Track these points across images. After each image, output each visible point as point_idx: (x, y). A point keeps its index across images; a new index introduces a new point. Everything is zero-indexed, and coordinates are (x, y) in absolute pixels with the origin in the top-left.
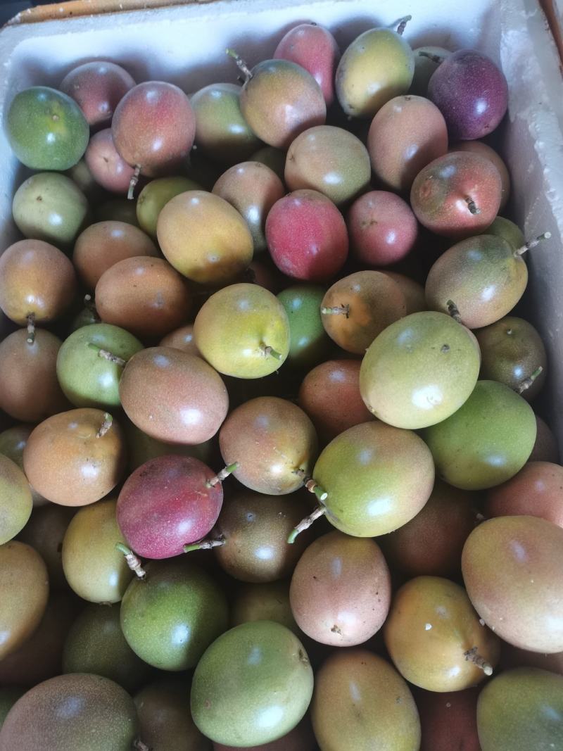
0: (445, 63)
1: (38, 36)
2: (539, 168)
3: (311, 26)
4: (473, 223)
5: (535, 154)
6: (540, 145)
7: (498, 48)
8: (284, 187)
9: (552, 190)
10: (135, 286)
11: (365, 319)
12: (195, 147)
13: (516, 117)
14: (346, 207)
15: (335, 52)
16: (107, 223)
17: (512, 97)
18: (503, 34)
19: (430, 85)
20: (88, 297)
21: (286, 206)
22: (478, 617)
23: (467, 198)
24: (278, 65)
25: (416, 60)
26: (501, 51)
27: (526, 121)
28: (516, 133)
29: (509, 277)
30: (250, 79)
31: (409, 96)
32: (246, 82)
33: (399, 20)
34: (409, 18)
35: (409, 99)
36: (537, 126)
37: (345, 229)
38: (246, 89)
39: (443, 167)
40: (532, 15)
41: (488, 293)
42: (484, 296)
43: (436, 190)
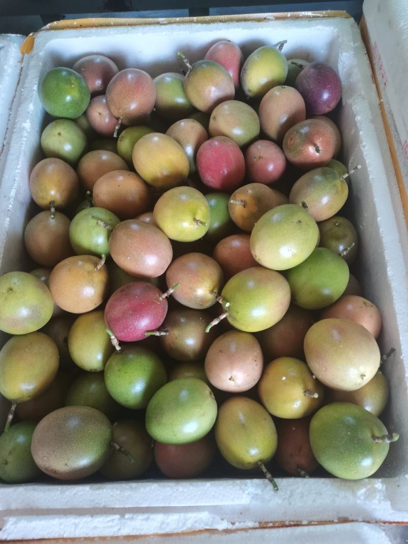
0: (306, 69)
1: (61, 38)
2: (357, 131)
3: (227, 43)
4: (318, 160)
5: (355, 123)
6: (358, 118)
7: (337, 62)
8: (208, 134)
9: (364, 144)
10: (119, 186)
11: (254, 209)
12: (154, 109)
13: (346, 103)
14: (245, 148)
15: (241, 58)
16: (100, 151)
17: (344, 91)
18: (340, 55)
19: (297, 81)
20: (88, 192)
21: (210, 145)
22: (312, 374)
23: (315, 145)
24: (208, 64)
25: (289, 66)
26: (339, 65)
27: (351, 104)
28: (346, 111)
29: (337, 190)
30: (191, 71)
31: (284, 86)
32: (188, 73)
33: (280, 42)
34: (286, 42)
35: (284, 88)
36: (357, 108)
37: (244, 160)
38: (188, 77)
39: (302, 127)
40: (357, 45)
41: (325, 200)
42: (323, 201)
43: (297, 140)
